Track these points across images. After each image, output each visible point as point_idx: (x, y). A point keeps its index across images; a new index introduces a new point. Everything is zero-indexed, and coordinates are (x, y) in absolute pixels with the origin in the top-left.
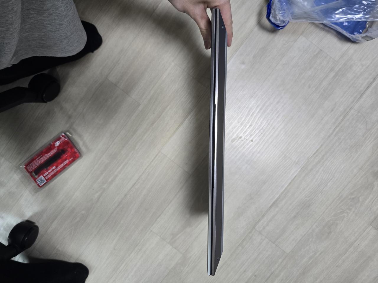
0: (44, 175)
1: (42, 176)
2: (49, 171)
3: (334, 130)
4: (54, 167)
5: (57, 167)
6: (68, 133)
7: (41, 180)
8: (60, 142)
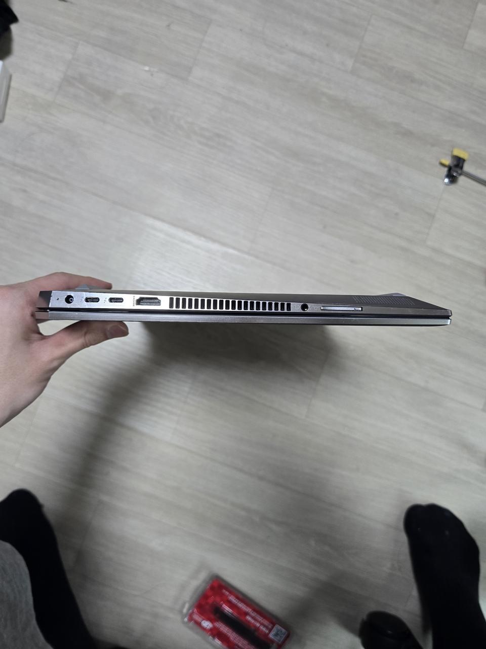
0: (267, 632)
1: (271, 636)
2: (258, 625)
3: (54, 179)
4: (248, 618)
5: (246, 614)
6: (185, 611)
7: (276, 635)
8: (203, 620)
